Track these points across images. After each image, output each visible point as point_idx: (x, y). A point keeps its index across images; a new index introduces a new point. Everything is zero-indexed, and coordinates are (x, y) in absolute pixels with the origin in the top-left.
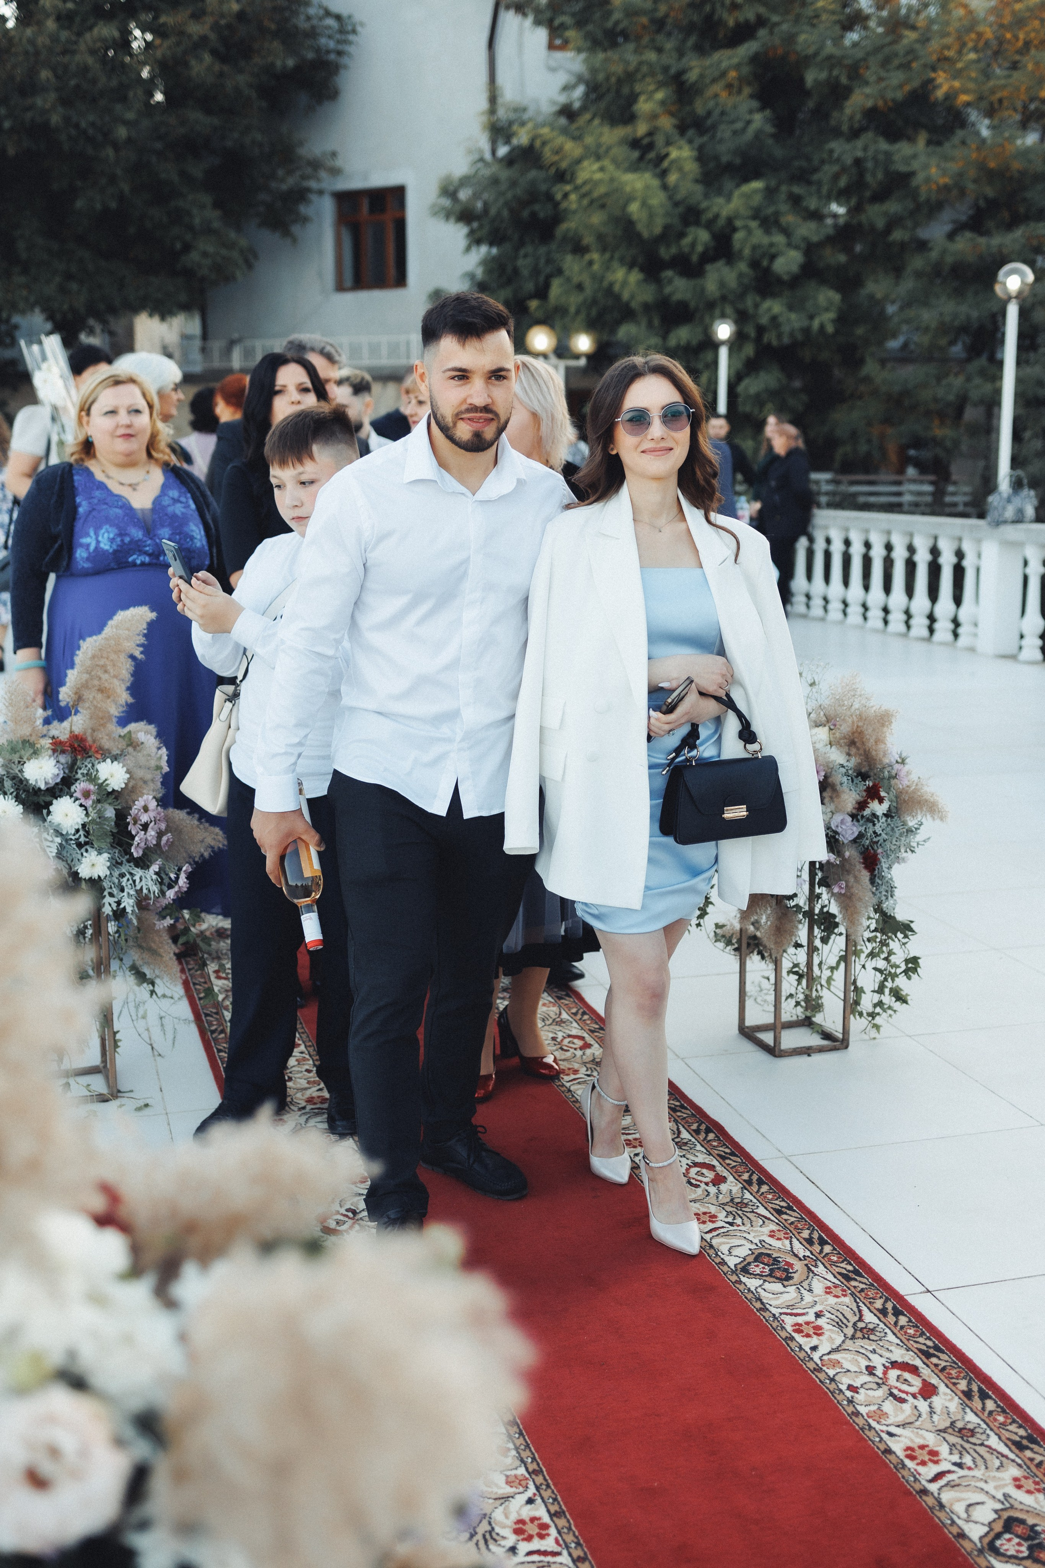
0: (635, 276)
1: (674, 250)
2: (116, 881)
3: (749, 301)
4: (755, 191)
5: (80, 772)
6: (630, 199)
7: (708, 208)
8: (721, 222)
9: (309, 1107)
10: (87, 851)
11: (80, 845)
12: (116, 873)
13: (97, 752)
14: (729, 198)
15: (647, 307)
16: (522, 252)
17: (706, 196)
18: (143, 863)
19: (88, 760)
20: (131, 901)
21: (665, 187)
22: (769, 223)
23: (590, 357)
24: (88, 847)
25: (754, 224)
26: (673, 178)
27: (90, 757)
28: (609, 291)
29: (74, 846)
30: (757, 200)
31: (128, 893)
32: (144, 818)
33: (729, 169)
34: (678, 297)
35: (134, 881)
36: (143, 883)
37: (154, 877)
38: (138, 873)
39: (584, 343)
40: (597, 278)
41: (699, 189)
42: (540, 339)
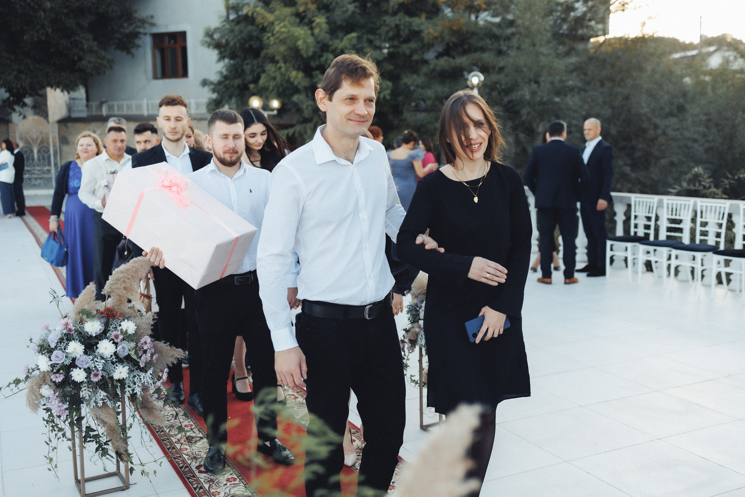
0: (300, 75)
1: (317, 63)
2: (132, 380)
4: (353, 37)
5: (111, 327)
6: (298, 39)
7: (332, 45)
9: (229, 484)
10: (117, 366)
11: (113, 363)
12: (132, 376)
13: (120, 316)
14: (342, 40)
15: (306, 88)
16: (246, 62)
17: (331, 39)
18: (144, 370)
19: (115, 320)
20: (140, 389)
21: (313, 34)
22: (359, 51)
24: (117, 364)
26: (316, 31)
28: (288, 81)
29: (110, 364)
30: (354, 41)
31: (138, 385)
32: (145, 348)
33: (341, 27)
35: (141, 379)
36: (145, 379)
37: (150, 376)
38: (142, 375)
39: (275, 104)
40: (283, 75)
41: (328, 36)
42: (255, 103)
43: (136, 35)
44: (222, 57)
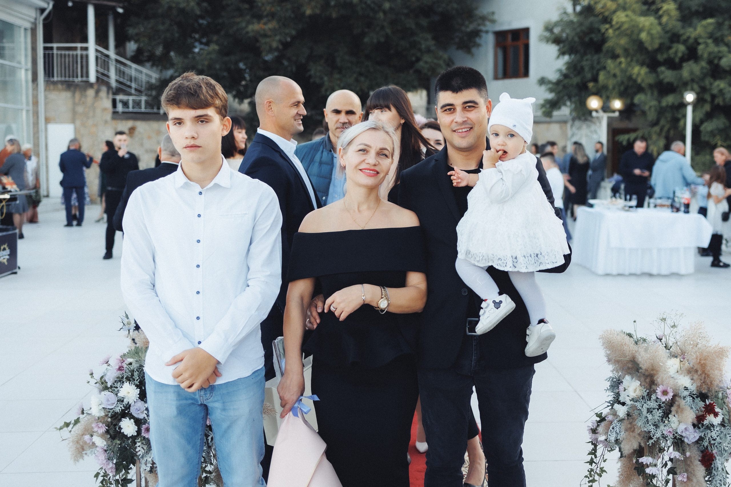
0: (644, 70)
1: (665, 56)
3: (707, 82)
4: (710, 24)
6: (641, 30)
7: (684, 34)
8: (691, 41)
15: (651, 86)
17: (683, 27)
21: (660, 24)
22: (718, 41)
23: (620, 112)
25: (710, 41)
26: (664, 19)
28: (630, 78)
30: (710, 29)
33: (696, 12)
34: (666, 80)
39: (617, 104)
40: (623, 71)
41: (679, 24)
42: (594, 103)
43: (477, 33)
44: (562, 53)
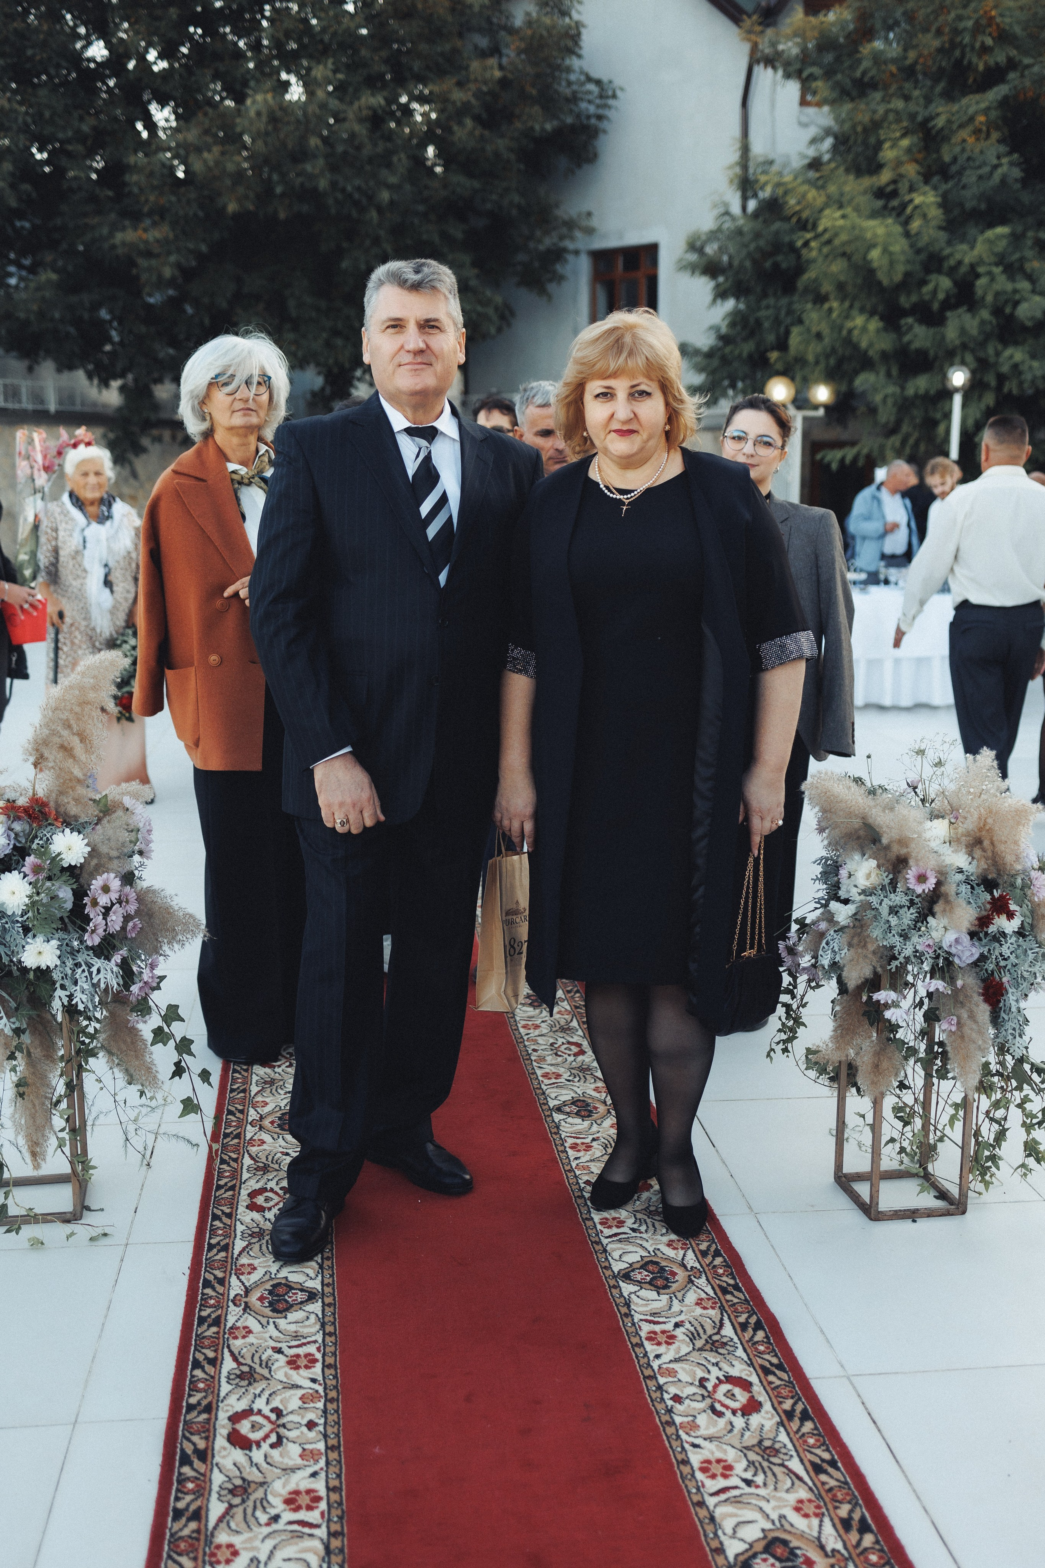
0: (874, 324)
2: (69, 972)
3: (990, 349)
4: (999, 237)
5: (37, 841)
6: (870, 246)
7: (949, 255)
8: (963, 269)
10: (34, 936)
11: (26, 929)
12: (70, 963)
13: (56, 820)
14: (973, 243)
15: (884, 356)
16: (763, 303)
17: (948, 242)
18: (101, 952)
19: (49, 828)
21: (906, 234)
22: (1012, 270)
23: (828, 408)
24: (35, 932)
25: (997, 270)
26: (915, 225)
27: (50, 824)
28: (848, 341)
29: (20, 930)
30: (1001, 245)
31: (82, 987)
32: (103, 900)
33: (972, 214)
34: (916, 345)
35: (91, 973)
36: (101, 976)
37: (115, 969)
38: (98, 963)
39: (822, 394)
40: (835, 327)
41: (941, 236)
42: (778, 390)
43: (558, 255)
44: (721, 294)
